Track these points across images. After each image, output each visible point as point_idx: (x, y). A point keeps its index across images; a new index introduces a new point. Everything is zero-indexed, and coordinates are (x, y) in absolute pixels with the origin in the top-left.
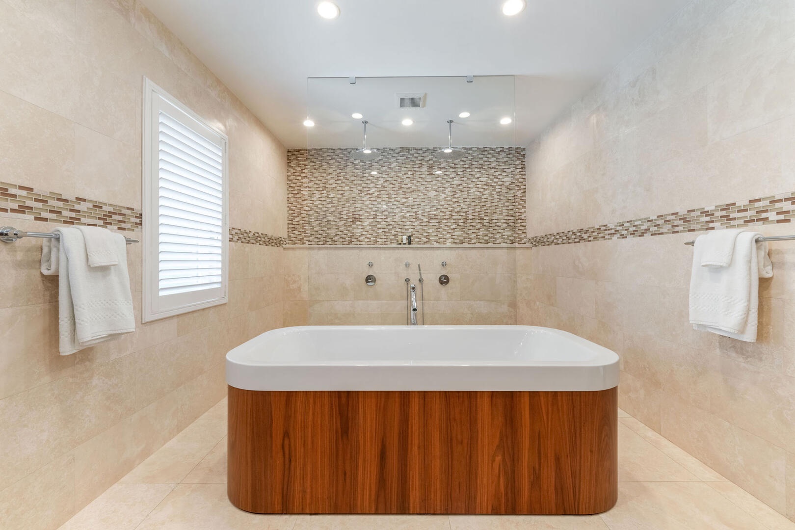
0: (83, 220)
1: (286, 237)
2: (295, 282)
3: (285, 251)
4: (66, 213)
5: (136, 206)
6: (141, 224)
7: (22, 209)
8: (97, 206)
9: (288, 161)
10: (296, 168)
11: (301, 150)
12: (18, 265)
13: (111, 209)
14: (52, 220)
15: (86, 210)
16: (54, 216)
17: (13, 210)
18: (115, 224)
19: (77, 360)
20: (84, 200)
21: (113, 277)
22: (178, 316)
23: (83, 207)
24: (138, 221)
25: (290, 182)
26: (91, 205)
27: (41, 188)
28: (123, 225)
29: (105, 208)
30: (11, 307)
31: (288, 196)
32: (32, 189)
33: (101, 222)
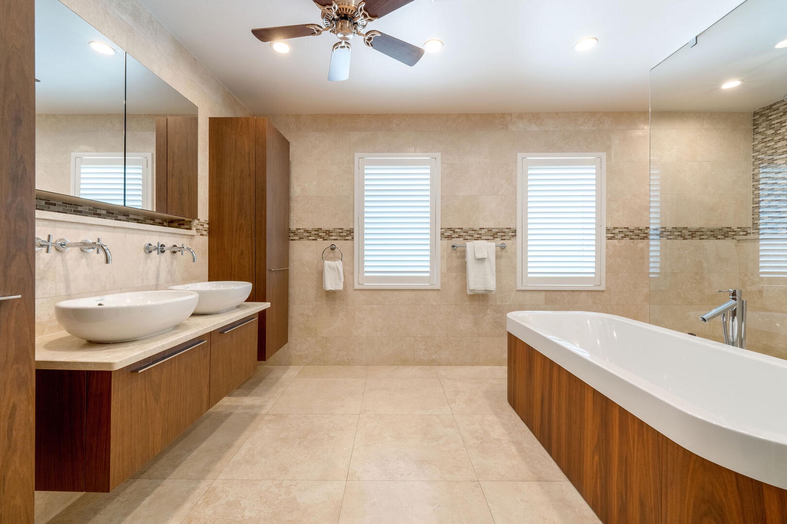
0: (483, 238)
1: (750, 225)
2: (754, 283)
3: (741, 244)
4: (476, 236)
5: (512, 226)
6: (516, 236)
7: (459, 237)
8: (490, 230)
9: (755, 127)
10: (766, 132)
11: (774, 104)
12: (458, 257)
13: (497, 231)
14: (470, 239)
15: (484, 233)
16: (470, 237)
17: (456, 237)
18: (499, 238)
19: (480, 300)
20: (483, 229)
21: (486, 263)
22: (546, 291)
23: (483, 232)
24: (513, 234)
25: (757, 153)
26: (486, 230)
27: (465, 227)
28: (504, 238)
29: (493, 230)
30: (456, 272)
31: (752, 173)
32: (462, 228)
33: (492, 237)
